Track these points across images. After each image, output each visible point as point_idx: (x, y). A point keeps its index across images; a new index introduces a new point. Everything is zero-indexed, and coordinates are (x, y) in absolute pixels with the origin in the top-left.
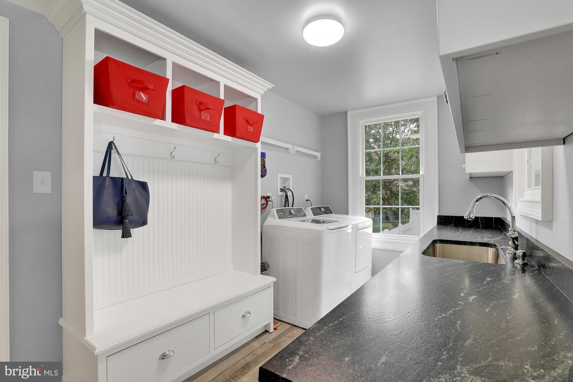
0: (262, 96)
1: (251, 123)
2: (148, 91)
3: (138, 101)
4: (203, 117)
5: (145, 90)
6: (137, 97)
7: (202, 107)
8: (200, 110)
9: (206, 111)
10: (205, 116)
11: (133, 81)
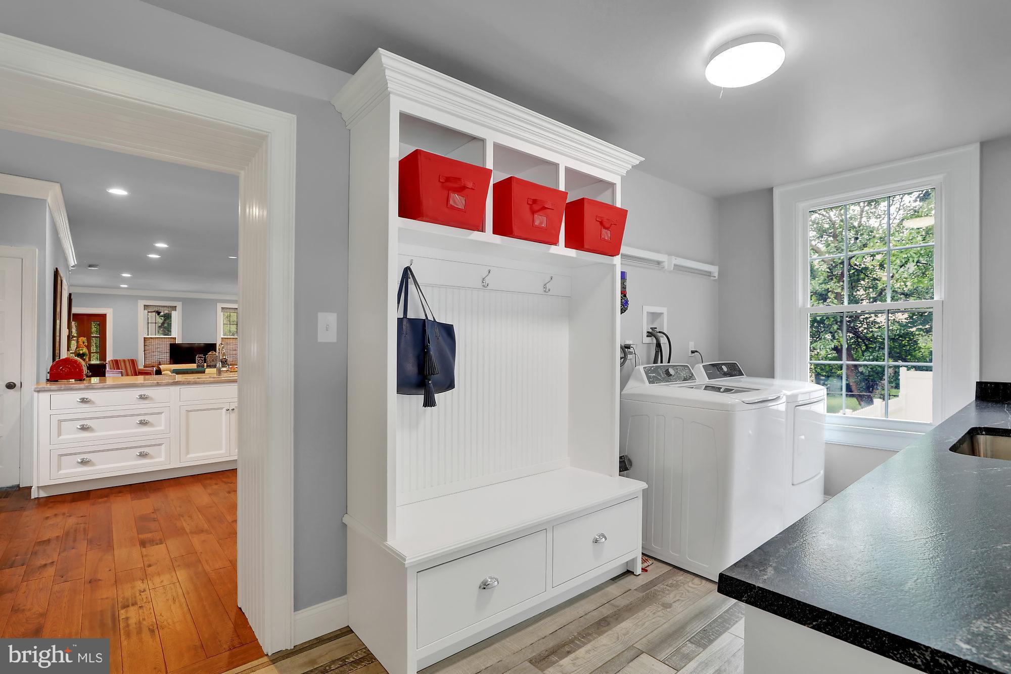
0: (623, 178)
1: (607, 225)
2: (466, 191)
3: (453, 208)
4: (537, 223)
5: (460, 190)
6: (451, 202)
7: (536, 207)
8: (533, 212)
9: (540, 213)
10: (540, 220)
11: (448, 179)
